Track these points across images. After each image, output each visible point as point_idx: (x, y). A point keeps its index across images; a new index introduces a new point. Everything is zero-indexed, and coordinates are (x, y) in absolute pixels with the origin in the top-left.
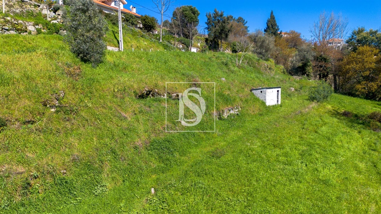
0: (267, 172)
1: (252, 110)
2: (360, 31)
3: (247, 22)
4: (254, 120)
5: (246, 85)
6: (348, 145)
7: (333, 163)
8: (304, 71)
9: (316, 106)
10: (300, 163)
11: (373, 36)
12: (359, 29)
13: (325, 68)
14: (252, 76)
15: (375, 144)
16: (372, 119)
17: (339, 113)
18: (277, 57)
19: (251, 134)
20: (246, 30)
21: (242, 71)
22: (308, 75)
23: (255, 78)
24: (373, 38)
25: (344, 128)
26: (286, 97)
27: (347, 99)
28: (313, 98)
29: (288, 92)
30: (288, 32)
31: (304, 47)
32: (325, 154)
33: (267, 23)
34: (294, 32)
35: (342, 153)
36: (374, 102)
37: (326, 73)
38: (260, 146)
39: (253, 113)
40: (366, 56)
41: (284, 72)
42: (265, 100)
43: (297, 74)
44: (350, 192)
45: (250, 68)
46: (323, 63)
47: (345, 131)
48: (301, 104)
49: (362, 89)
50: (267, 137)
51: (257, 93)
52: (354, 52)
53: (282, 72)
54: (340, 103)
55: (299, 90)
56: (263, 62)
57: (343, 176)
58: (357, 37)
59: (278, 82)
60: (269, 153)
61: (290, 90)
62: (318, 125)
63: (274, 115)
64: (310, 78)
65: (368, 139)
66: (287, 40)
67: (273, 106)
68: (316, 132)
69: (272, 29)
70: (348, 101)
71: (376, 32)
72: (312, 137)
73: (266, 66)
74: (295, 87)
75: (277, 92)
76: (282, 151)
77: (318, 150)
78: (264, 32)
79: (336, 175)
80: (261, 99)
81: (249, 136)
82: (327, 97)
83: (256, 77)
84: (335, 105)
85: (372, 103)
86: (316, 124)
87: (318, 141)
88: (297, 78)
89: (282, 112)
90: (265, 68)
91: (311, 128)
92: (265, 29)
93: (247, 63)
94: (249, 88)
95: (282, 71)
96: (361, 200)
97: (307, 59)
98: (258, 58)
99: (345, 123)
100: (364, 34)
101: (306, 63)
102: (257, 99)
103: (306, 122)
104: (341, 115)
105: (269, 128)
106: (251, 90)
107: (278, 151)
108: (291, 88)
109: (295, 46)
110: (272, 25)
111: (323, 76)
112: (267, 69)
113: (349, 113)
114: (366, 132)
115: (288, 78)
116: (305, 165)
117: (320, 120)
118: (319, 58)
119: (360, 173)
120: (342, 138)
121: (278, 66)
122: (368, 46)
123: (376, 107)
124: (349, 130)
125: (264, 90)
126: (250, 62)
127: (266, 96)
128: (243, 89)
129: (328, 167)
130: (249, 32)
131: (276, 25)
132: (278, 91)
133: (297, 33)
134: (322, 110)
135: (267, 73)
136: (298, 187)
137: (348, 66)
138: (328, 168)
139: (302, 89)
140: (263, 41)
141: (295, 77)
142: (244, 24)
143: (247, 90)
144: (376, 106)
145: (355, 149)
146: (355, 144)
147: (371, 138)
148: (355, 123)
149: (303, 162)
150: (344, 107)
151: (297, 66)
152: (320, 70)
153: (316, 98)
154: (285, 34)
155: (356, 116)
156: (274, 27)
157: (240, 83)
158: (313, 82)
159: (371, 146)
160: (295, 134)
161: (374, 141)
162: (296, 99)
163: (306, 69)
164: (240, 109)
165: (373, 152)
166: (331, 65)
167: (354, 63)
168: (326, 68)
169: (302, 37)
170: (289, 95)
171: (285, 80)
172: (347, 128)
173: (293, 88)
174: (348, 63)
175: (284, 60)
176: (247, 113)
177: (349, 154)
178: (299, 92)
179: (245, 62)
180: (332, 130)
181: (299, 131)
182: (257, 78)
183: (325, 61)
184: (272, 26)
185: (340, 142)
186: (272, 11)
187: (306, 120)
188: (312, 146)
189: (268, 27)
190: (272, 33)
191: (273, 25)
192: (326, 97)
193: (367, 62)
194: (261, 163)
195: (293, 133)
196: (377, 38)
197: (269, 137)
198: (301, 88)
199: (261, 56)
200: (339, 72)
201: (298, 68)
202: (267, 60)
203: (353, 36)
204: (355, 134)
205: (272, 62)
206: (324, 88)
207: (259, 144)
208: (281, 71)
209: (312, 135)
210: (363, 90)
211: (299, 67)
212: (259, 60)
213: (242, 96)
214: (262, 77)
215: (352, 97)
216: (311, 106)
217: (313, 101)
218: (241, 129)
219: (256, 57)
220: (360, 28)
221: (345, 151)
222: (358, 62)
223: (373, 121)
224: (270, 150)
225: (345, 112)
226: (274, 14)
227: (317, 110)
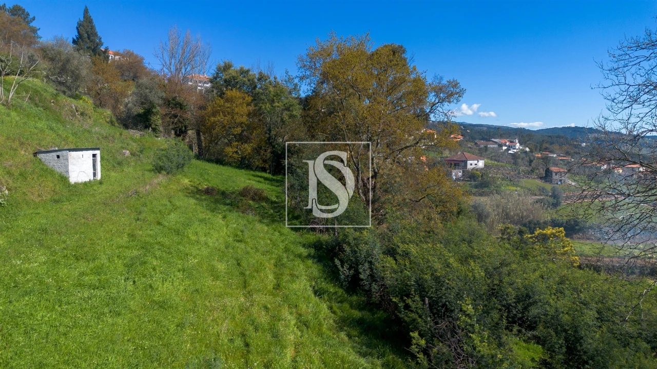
0: (53, 309)
1: (37, 193)
2: (227, 67)
3: (34, 19)
4: (39, 214)
5: (22, 144)
6: (205, 239)
7: (179, 271)
8: (148, 121)
9: (164, 181)
10: (123, 281)
11: (244, 77)
12: (225, 63)
13: (181, 120)
14: (39, 125)
15: (242, 231)
16: (243, 197)
17: (200, 190)
18: (99, 94)
19: (27, 240)
20: (33, 35)
21: (13, 114)
22: (154, 130)
23: (47, 130)
24: (244, 79)
25: (203, 213)
26: (114, 166)
27: (213, 169)
28: (160, 167)
29: (117, 158)
30: (121, 52)
31: (144, 80)
32: (168, 258)
33: (77, 28)
34: (133, 54)
35: (194, 253)
36: (248, 172)
37: (183, 128)
38: (44, 263)
39: (40, 199)
40: (236, 104)
41: (112, 123)
42: (67, 172)
43: (137, 126)
44: (198, 311)
45: (34, 110)
46: (177, 111)
47: (204, 217)
48: (139, 178)
49: (233, 153)
50: (64, 242)
51: (49, 159)
52: (219, 98)
53: (108, 123)
54: (201, 175)
55: (138, 153)
56: (66, 101)
57: (192, 288)
58: (224, 76)
59: (98, 139)
60: (63, 272)
61: (120, 154)
62: (164, 211)
63: (84, 200)
64: (157, 135)
65: (235, 226)
66: (120, 67)
67: (85, 184)
68: (159, 224)
69: (88, 41)
70: (214, 171)
71: (248, 71)
72: (151, 232)
73: (74, 108)
74: (131, 149)
75: (92, 158)
76: (91, 265)
77: (158, 253)
78: (72, 44)
79: (182, 288)
80: (58, 169)
81: (22, 246)
82: (183, 165)
83: (47, 128)
84: (194, 178)
85: (245, 174)
86: (160, 211)
87: (161, 238)
88: (136, 134)
89: (101, 193)
90: (72, 112)
91: (151, 218)
92: (75, 38)
93: (30, 98)
94: (31, 150)
95: (108, 120)
96: (212, 320)
97: (151, 101)
98: (55, 92)
99: (205, 205)
100: (232, 72)
101: (150, 109)
102: (48, 172)
103: (142, 209)
104: (202, 194)
105: (71, 224)
106: (36, 153)
107: (83, 266)
108: (124, 151)
109: (135, 78)
110: (87, 33)
111: (180, 133)
112: (75, 114)
113: (213, 189)
114: (233, 216)
115: (118, 134)
116: (131, 283)
117: (168, 204)
118: (172, 101)
119: (217, 278)
120: (199, 229)
121: (100, 110)
122: (238, 90)
123: (250, 179)
124: (208, 215)
125: (64, 153)
126: (36, 98)
127: (68, 165)
128: (16, 150)
129: (171, 277)
130: (41, 40)
131: (96, 34)
132: (94, 156)
133: (136, 56)
134: (174, 187)
135: (77, 122)
136: (113, 325)
137: (212, 119)
138: (171, 279)
139: (144, 152)
140: (68, 61)
141: (132, 132)
142: (28, 23)
143: (24, 154)
144: (252, 177)
145: (215, 243)
146: (216, 235)
147: (238, 225)
148: (220, 204)
149: (128, 279)
150: (207, 180)
151: (136, 113)
152: (173, 123)
153: (164, 166)
154: (115, 54)
155: (223, 193)
156: (93, 38)
157: (8, 138)
158: (163, 142)
159: (237, 236)
160: (122, 230)
161: (241, 228)
162: (131, 169)
163: (150, 119)
164: (7, 192)
165: (238, 244)
166: (191, 115)
167: (221, 114)
168: (183, 120)
169: (147, 65)
170: (119, 164)
171: (113, 137)
172: (208, 212)
173: (128, 152)
174: (214, 114)
175: (113, 102)
176: (25, 199)
177: (205, 252)
178: (138, 158)
179: (23, 97)
180: (186, 218)
181: (130, 225)
182: (52, 129)
183: (181, 109)
184: (88, 35)
185: (194, 236)
186: (86, 7)
187: (145, 205)
188: (149, 247)
189: (80, 36)
190: (88, 48)
191: (89, 33)
192: (180, 166)
193: (237, 113)
194: (42, 295)
195: (118, 230)
196: (249, 80)
197: (68, 243)
198: (141, 152)
199: (64, 88)
200: (202, 127)
201: (136, 115)
202: (77, 97)
203: (217, 74)
204: (218, 220)
205: (87, 103)
206: (178, 151)
207: (43, 259)
208: (106, 121)
209: (151, 230)
210: (235, 155)
211: (139, 115)
212: (57, 95)
213: (11, 166)
214: (62, 128)
215: (221, 166)
216: (156, 181)
217: (160, 172)
218: (5, 233)
219: (51, 89)
220: (227, 62)
221: (199, 249)
222: (226, 113)
223: (246, 200)
224: (66, 266)
225: (208, 189)
226: (91, 13)
227: (166, 187)
